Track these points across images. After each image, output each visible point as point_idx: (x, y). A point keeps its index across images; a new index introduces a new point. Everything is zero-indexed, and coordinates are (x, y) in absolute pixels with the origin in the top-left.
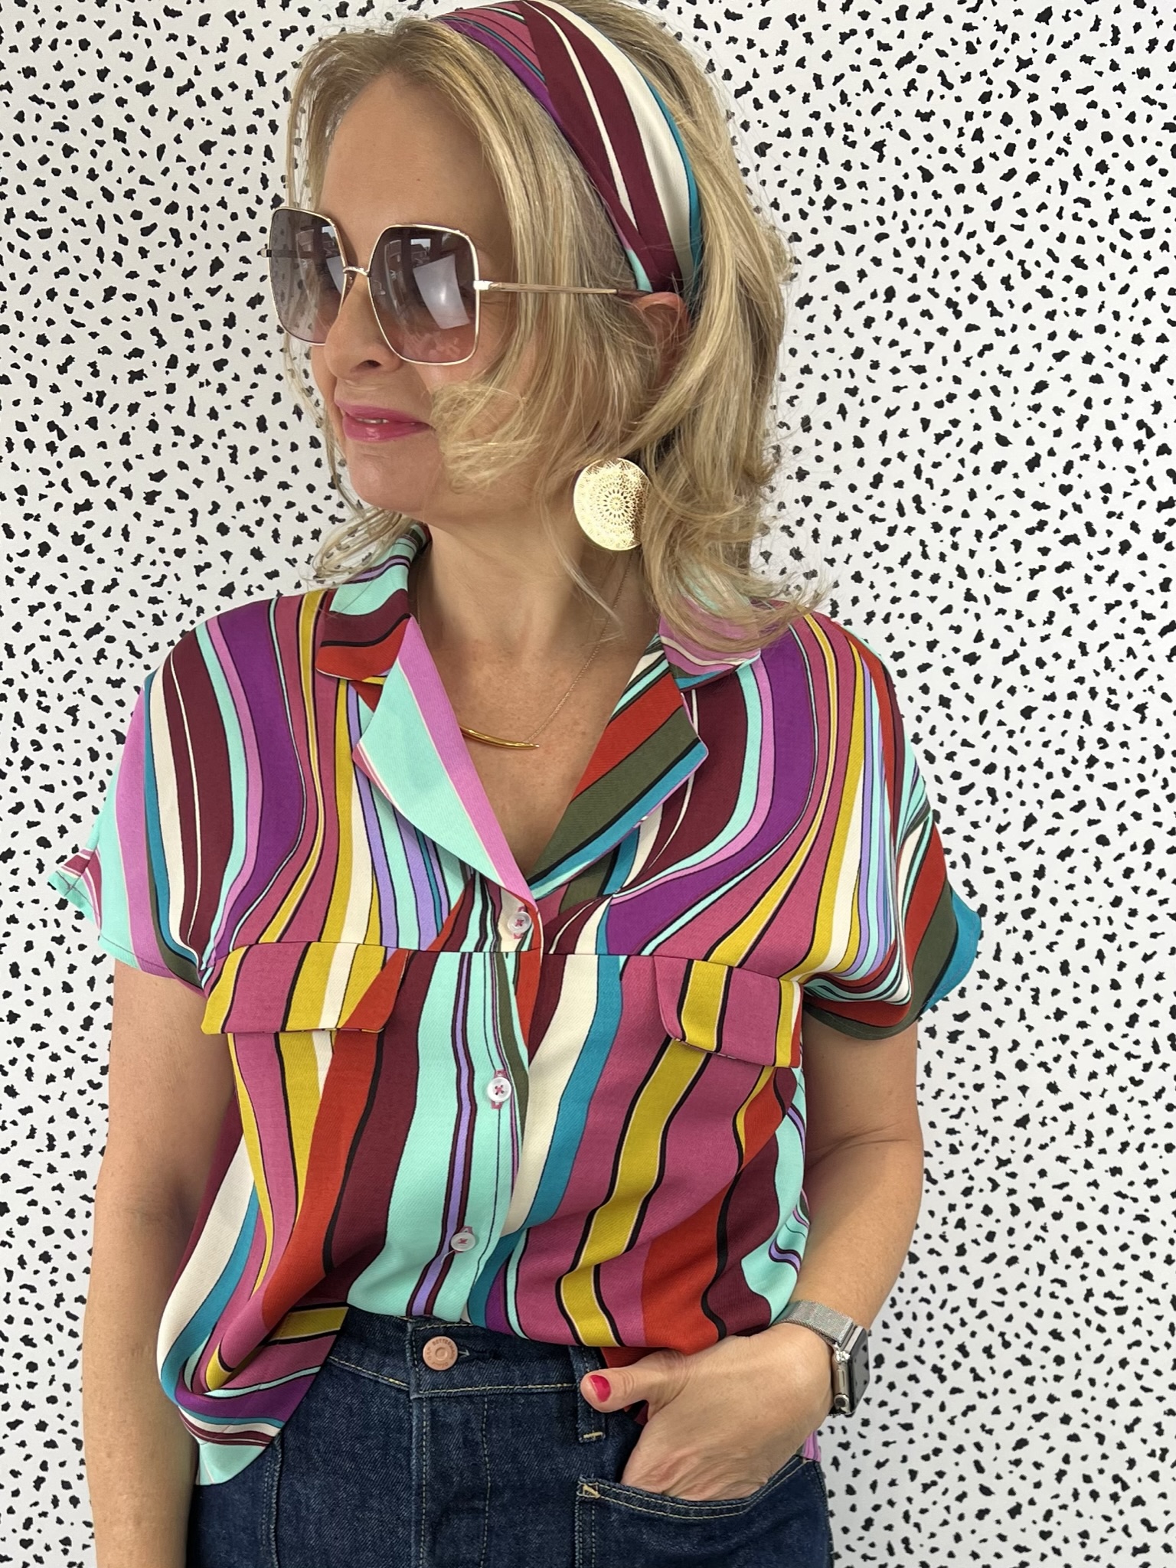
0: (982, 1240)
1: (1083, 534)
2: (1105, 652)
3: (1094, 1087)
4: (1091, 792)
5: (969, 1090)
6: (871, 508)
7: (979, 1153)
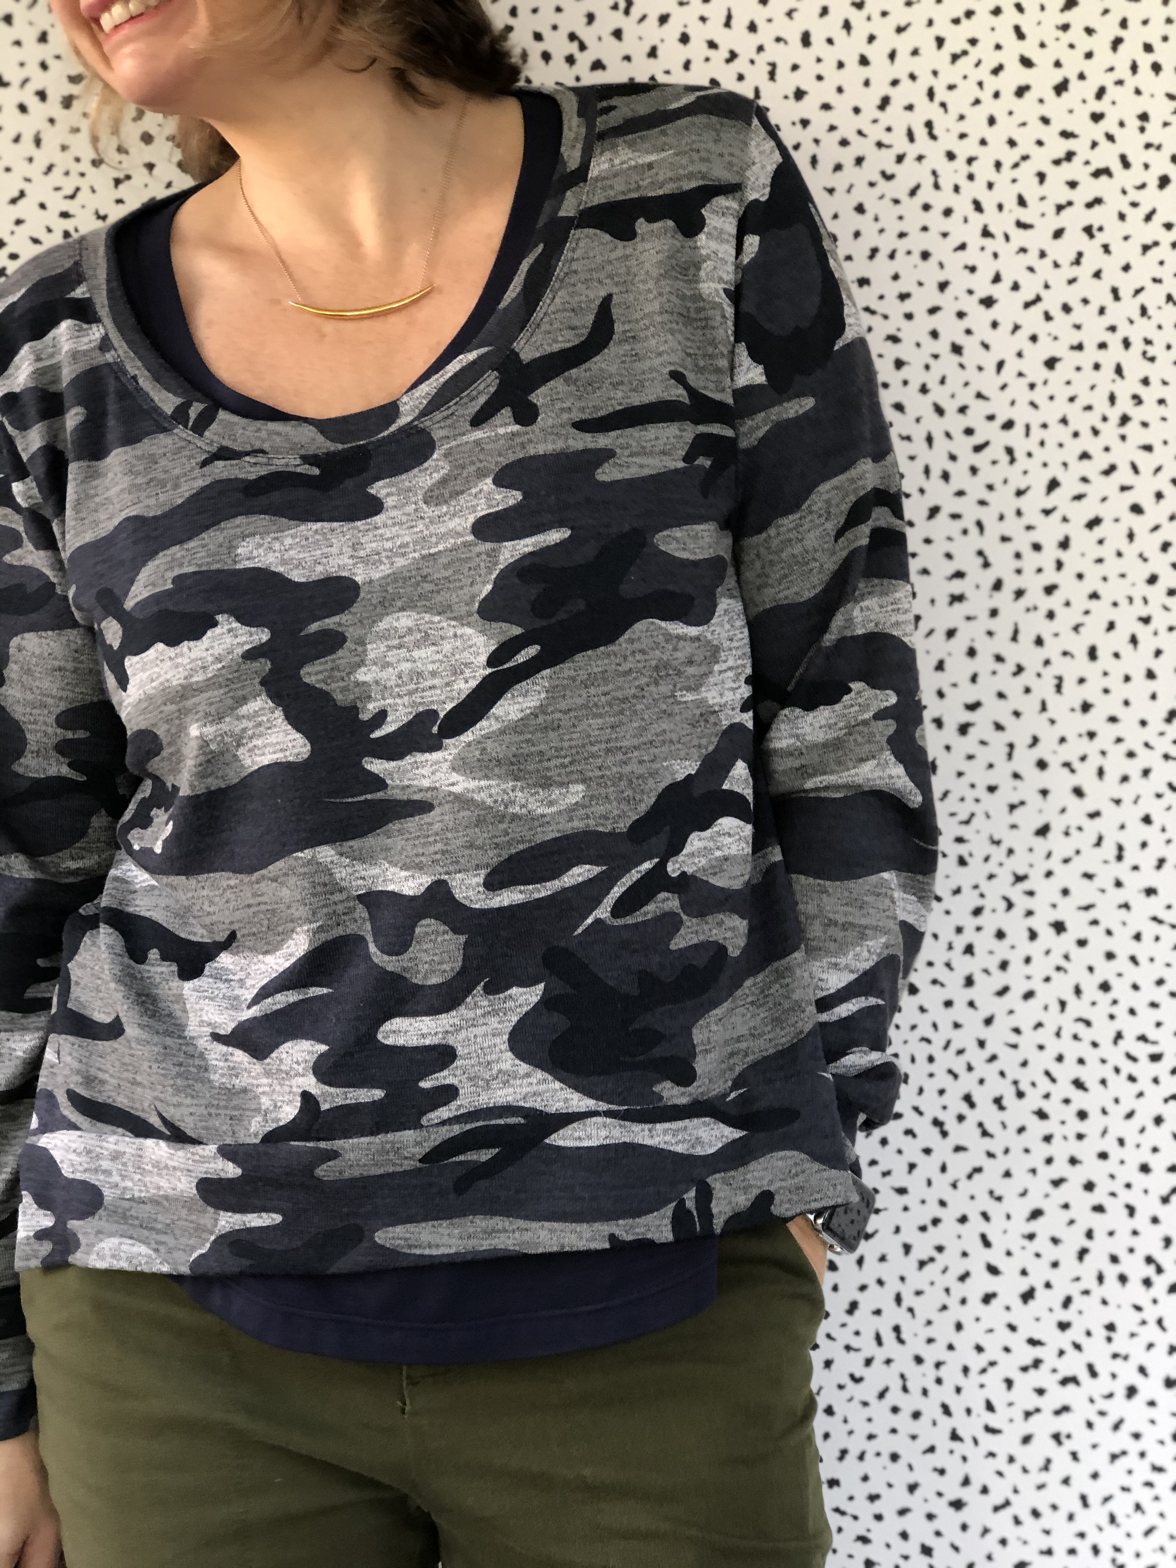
0: (994, 968)
1: (1116, 166)
2: (1142, 298)
3: (1126, 792)
4: (1122, 455)
5: (981, 792)
6: (876, 133)
7: (992, 867)
